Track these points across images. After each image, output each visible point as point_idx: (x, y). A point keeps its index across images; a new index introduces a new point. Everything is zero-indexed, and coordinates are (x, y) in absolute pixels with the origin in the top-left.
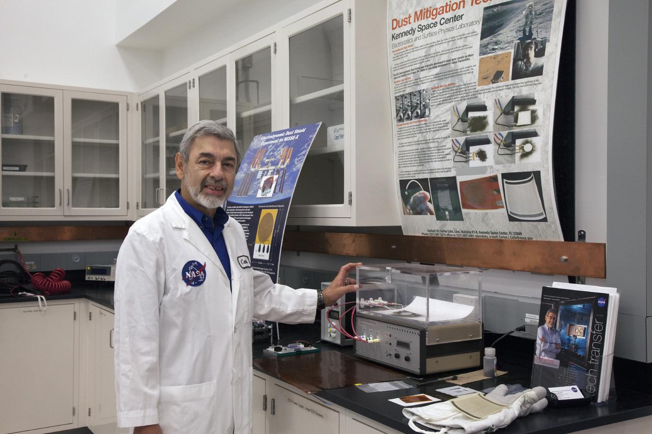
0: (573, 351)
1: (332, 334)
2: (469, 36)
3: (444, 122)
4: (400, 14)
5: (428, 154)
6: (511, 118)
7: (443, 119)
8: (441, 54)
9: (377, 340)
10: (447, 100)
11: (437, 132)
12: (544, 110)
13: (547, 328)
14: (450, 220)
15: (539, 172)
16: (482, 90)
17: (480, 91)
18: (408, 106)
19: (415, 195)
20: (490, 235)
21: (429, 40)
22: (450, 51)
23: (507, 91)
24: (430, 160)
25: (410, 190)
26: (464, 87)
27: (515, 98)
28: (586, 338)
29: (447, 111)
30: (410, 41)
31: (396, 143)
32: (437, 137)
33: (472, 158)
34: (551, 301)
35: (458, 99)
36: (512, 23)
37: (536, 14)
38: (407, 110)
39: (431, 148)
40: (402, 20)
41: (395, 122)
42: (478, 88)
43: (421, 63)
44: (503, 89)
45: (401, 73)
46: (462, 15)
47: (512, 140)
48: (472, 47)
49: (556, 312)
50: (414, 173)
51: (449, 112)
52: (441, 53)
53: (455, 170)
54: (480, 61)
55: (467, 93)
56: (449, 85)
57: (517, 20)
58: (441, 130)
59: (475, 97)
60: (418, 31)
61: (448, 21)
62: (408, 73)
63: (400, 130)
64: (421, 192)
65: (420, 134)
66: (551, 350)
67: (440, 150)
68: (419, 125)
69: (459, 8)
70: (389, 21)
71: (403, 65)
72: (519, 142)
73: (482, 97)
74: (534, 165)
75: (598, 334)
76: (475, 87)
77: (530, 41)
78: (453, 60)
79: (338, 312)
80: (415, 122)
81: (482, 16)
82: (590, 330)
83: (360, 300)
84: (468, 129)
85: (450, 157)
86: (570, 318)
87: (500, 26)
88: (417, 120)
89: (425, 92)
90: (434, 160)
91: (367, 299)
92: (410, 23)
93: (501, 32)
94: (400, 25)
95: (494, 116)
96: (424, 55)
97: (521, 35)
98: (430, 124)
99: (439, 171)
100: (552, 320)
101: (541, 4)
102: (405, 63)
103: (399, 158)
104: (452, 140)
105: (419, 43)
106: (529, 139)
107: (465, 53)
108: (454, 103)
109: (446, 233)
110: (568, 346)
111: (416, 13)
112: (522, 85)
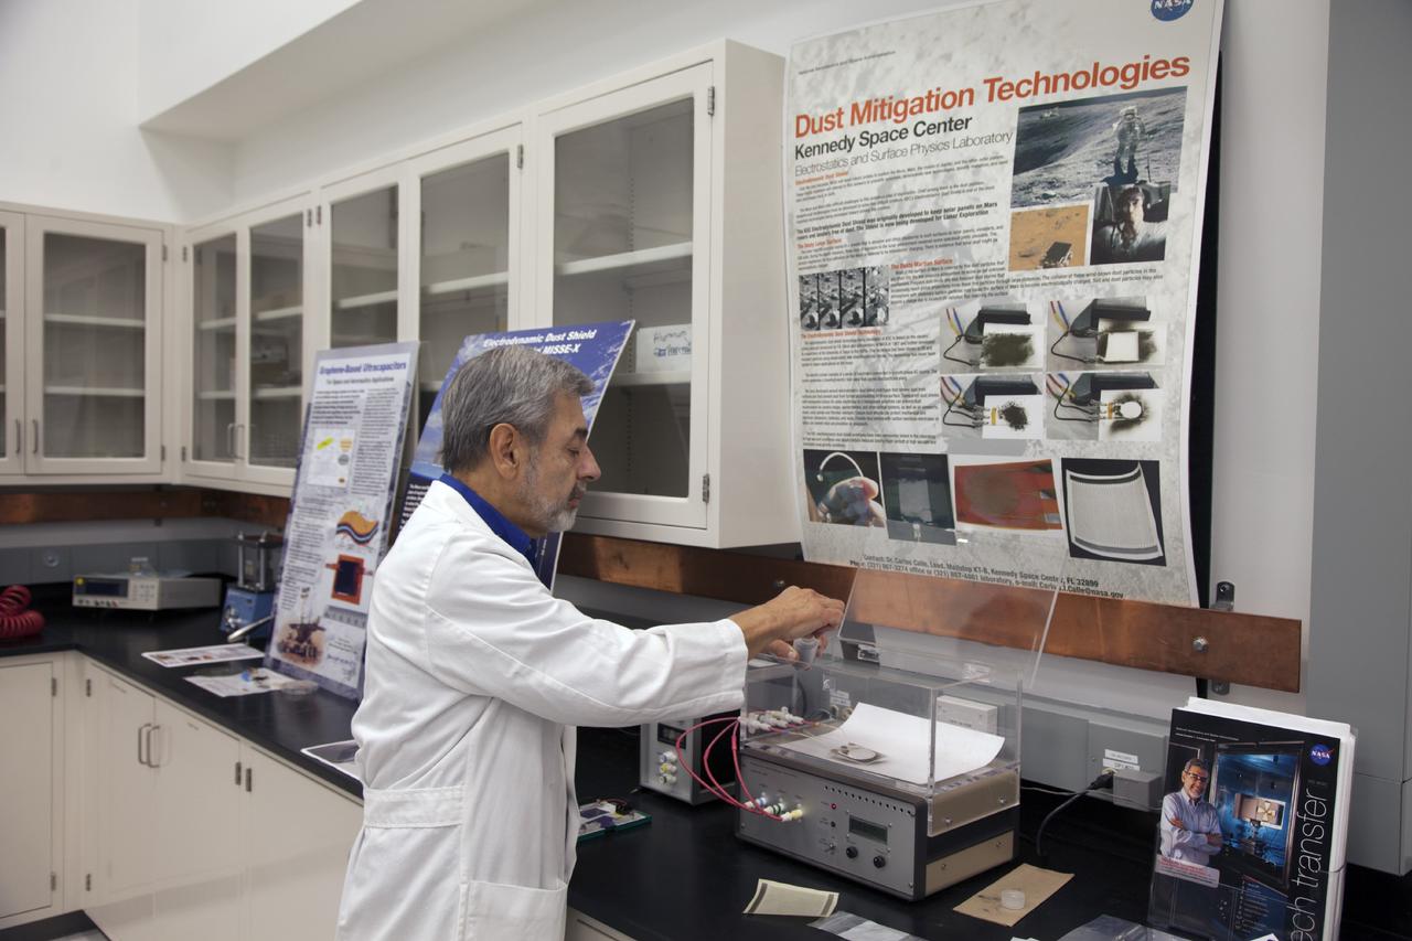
0: (1253, 853)
1: (669, 777)
2: (987, 165)
3: (922, 340)
4: (816, 106)
5: (878, 402)
6: (1091, 345)
7: (921, 334)
8: (919, 197)
9: (798, 813)
10: (930, 294)
11: (905, 358)
12: (1170, 334)
13: (1187, 799)
14: (922, 541)
15: (1157, 463)
16: (1019, 280)
17: (1014, 281)
18: (833, 298)
19: (842, 482)
20: (1019, 579)
21: (888, 165)
22: (937, 192)
23: (1082, 284)
24: (883, 416)
25: (829, 474)
26: (973, 269)
27: (1099, 303)
28: (1285, 827)
29: (931, 317)
30: (841, 163)
31: (798, 372)
32: (903, 368)
33: (990, 420)
34: (1194, 742)
35: (960, 294)
36: (1088, 146)
37: (1143, 132)
38: (829, 307)
39: (887, 391)
40: (821, 118)
41: (796, 329)
42: (1008, 275)
43: (868, 211)
44: (1069, 282)
45: (816, 229)
46: (967, 120)
47: (1092, 390)
48: (993, 188)
49: (1207, 765)
50: (839, 436)
51: (938, 320)
52: (917, 194)
53: (945, 441)
54: (1013, 218)
55: (983, 283)
56: (936, 263)
57: (1100, 140)
58: (913, 355)
59: (1003, 294)
60: (861, 144)
61: (933, 128)
62: (835, 229)
63: (809, 350)
64: (857, 478)
65: (861, 360)
66: (1196, 846)
67: (909, 396)
68: (860, 340)
69: (960, 105)
70: (788, 120)
71: (821, 212)
72: (1108, 396)
73: (1019, 295)
74: (1144, 447)
75: (1313, 824)
76: (1001, 272)
77: (1132, 186)
78: (945, 211)
80: (848, 333)
81: (1015, 124)
82: (1294, 811)
84: (982, 359)
85: (938, 412)
86: (1241, 781)
87: (1061, 150)
88: (854, 329)
89: (875, 273)
90: (894, 416)
92: (840, 126)
93: (1061, 162)
94: (817, 128)
95: (1049, 337)
96: (876, 195)
97: (1110, 172)
98: (888, 342)
99: (906, 439)
100: (1198, 783)
101: (1154, 112)
102: (829, 208)
103: (805, 405)
104: (943, 378)
105: (862, 169)
106: (1134, 392)
107: (977, 199)
108: (947, 301)
109: (909, 567)
110: (1239, 842)
111: (855, 107)
112: (1116, 276)
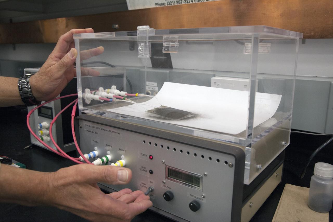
1: (45, 138)
79: (51, 109)
83: (83, 92)
91: (94, 89)
